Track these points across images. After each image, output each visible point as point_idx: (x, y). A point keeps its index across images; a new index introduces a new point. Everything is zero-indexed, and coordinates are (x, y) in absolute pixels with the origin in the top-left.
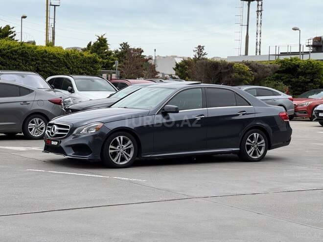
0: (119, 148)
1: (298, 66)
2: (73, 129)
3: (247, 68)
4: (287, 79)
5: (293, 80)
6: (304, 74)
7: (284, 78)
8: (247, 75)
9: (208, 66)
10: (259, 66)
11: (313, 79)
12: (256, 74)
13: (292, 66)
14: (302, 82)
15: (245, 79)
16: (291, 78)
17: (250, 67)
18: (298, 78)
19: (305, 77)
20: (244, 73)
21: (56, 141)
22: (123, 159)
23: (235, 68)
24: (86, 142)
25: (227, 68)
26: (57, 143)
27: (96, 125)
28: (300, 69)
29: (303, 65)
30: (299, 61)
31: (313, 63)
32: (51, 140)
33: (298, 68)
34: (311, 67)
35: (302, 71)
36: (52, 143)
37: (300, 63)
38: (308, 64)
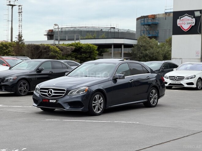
0: (97, 102)
1: (81, 48)
2: (68, 91)
3: (58, 49)
4: (75, 56)
5: (78, 56)
6: (85, 52)
7: (73, 55)
8: (58, 53)
9: (33, 48)
10: (64, 48)
11: (90, 56)
12: (63, 52)
13: (77, 47)
14: (84, 58)
15: (57, 56)
16: (77, 55)
17: (59, 48)
18: (81, 55)
19: (86, 55)
20: (56, 52)
21: (54, 100)
22: (99, 110)
23: (51, 49)
24: (80, 100)
25: (45, 49)
26: (55, 101)
27: (85, 88)
28: (83, 50)
29: (84, 47)
30: (82, 45)
31: (90, 46)
32: (49, 100)
33: (81, 49)
34: (89, 49)
35: (84, 51)
36: (51, 101)
37: (82, 46)
38: (88, 47)
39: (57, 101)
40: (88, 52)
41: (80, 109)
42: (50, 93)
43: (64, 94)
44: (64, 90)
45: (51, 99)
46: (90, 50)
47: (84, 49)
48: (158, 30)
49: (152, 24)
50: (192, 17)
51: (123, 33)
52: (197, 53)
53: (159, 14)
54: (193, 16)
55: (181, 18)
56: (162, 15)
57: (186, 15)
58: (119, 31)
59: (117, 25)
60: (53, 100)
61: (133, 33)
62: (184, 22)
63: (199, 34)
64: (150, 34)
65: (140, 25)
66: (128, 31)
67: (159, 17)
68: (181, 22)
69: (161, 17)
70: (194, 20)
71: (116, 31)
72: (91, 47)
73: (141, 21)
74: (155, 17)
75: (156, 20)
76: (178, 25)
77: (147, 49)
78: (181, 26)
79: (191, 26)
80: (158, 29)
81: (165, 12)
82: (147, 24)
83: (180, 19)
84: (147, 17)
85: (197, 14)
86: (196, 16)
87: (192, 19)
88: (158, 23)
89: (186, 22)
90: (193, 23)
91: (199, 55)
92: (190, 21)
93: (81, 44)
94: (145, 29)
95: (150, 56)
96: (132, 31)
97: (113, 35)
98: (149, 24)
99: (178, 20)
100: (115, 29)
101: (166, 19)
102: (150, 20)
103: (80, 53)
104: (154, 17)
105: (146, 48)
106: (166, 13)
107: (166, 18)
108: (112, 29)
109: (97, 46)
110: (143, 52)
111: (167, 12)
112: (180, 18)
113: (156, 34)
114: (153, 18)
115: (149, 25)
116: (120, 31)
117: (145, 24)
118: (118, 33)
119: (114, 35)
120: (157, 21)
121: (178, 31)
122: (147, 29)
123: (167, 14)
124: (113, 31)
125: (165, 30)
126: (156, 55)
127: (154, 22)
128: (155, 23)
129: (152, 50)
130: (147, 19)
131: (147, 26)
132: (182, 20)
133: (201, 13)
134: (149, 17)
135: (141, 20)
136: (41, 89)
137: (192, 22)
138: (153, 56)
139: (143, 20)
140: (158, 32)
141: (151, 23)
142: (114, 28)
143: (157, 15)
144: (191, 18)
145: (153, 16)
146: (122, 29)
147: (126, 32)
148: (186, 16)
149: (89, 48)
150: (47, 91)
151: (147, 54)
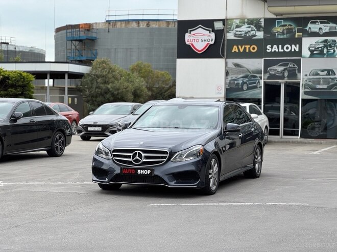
2: (172, 154)
5: (2, 93)
18: (6, 90)
19: (15, 90)
21: (147, 170)
22: (214, 184)
27: (197, 148)
28: (10, 82)
29: (14, 77)
30: (7, 73)
31: (23, 75)
32: (136, 170)
33: (7, 80)
34: (23, 80)
35: (13, 84)
36: (139, 172)
37: (9, 75)
38: (19, 76)
39: (152, 171)
40: (19, 86)
41: (194, 185)
42: (137, 157)
43: (165, 160)
44: (165, 152)
45: (140, 169)
46: (23, 82)
47: (12, 81)
48: (96, 50)
49: (87, 39)
50: (210, 31)
51: (23, 53)
52: (218, 88)
53: (96, 23)
54: (211, 29)
55: (192, 32)
56: (103, 24)
57: (200, 27)
58: (15, 48)
59: (12, 39)
60: (144, 170)
61: (40, 54)
62: (196, 38)
63: (222, 58)
64: (82, 56)
65: (66, 40)
66: (30, 50)
67: (98, 28)
68: (192, 38)
69: (100, 27)
70: (213, 35)
71: (11, 48)
72: (24, 77)
73: (66, 34)
74: (90, 28)
75: (92, 32)
76: (187, 43)
77: (108, 82)
78: (192, 44)
79: (208, 44)
80: (96, 48)
81: (107, 19)
82: (78, 39)
83: (190, 33)
84: (77, 26)
85: (218, 26)
86: (216, 29)
87: (210, 34)
88: (96, 38)
89: (200, 39)
90: (212, 40)
91: (221, 91)
92: (206, 37)
93: (6, 71)
94: (73, 47)
95: (113, 93)
96: (38, 49)
97: (6, 56)
98: (81, 38)
99: (187, 35)
100: (9, 46)
101: (109, 31)
102: (83, 32)
103: (4, 87)
104: (88, 27)
105: (107, 80)
106: (109, 22)
107: (109, 29)
108: (4, 46)
109: (34, 76)
110: (101, 85)
111: (110, 19)
112: (190, 31)
113: (93, 56)
114: (87, 30)
115: (80, 41)
116: (17, 49)
117: (75, 39)
118: (14, 53)
119: (8, 57)
120: (94, 35)
121: (187, 52)
122: (77, 47)
123: (112, 24)
124: (6, 49)
125: (108, 49)
126: (122, 92)
127: (89, 35)
128: (92, 37)
129: (117, 84)
130: (78, 29)
131: (77, 43)
132: (194, 35)
133: (224, 24)
134: (81, 26)
135: (67, 32)
136: (114, 151)
137: (209, 38)
138: (118, 94)
139: (70, 32)
140: (97, 53)
141: (85, 38)
142: (8, 43)
143: (95, 25)
144: (208, 32)
145: (86, 26)
146: (21, 46)
147: (27, 51)
148: (200, 29)
149: (21, 79)
150: (131, 154)
151: (109, 90)
